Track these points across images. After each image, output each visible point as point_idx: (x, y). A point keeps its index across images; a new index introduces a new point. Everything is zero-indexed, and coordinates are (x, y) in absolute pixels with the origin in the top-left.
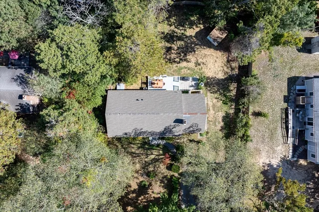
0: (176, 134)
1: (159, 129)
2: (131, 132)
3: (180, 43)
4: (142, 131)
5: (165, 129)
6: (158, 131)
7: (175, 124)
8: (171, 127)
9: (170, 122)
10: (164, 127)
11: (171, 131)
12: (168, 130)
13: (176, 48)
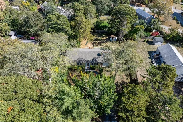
0: (98, 62)
1: (90, 59)
2: (77, 60)
3: (99, 41)
4: (82, 59)
5: (93, 59)
6: (90, 60)
7: (98, 56)
8: (96, 58)
9: (95, 56)
10: (93, 58)
11: (96, 60)
12: (94, 59)
13: (97, 42)
